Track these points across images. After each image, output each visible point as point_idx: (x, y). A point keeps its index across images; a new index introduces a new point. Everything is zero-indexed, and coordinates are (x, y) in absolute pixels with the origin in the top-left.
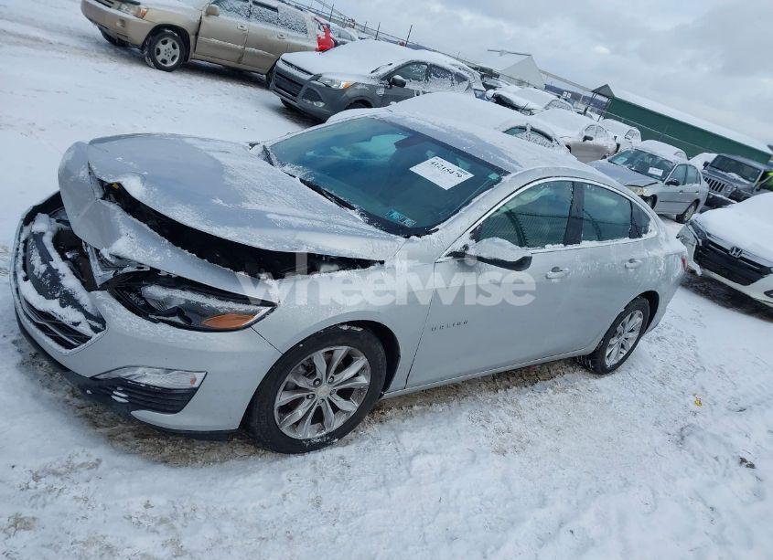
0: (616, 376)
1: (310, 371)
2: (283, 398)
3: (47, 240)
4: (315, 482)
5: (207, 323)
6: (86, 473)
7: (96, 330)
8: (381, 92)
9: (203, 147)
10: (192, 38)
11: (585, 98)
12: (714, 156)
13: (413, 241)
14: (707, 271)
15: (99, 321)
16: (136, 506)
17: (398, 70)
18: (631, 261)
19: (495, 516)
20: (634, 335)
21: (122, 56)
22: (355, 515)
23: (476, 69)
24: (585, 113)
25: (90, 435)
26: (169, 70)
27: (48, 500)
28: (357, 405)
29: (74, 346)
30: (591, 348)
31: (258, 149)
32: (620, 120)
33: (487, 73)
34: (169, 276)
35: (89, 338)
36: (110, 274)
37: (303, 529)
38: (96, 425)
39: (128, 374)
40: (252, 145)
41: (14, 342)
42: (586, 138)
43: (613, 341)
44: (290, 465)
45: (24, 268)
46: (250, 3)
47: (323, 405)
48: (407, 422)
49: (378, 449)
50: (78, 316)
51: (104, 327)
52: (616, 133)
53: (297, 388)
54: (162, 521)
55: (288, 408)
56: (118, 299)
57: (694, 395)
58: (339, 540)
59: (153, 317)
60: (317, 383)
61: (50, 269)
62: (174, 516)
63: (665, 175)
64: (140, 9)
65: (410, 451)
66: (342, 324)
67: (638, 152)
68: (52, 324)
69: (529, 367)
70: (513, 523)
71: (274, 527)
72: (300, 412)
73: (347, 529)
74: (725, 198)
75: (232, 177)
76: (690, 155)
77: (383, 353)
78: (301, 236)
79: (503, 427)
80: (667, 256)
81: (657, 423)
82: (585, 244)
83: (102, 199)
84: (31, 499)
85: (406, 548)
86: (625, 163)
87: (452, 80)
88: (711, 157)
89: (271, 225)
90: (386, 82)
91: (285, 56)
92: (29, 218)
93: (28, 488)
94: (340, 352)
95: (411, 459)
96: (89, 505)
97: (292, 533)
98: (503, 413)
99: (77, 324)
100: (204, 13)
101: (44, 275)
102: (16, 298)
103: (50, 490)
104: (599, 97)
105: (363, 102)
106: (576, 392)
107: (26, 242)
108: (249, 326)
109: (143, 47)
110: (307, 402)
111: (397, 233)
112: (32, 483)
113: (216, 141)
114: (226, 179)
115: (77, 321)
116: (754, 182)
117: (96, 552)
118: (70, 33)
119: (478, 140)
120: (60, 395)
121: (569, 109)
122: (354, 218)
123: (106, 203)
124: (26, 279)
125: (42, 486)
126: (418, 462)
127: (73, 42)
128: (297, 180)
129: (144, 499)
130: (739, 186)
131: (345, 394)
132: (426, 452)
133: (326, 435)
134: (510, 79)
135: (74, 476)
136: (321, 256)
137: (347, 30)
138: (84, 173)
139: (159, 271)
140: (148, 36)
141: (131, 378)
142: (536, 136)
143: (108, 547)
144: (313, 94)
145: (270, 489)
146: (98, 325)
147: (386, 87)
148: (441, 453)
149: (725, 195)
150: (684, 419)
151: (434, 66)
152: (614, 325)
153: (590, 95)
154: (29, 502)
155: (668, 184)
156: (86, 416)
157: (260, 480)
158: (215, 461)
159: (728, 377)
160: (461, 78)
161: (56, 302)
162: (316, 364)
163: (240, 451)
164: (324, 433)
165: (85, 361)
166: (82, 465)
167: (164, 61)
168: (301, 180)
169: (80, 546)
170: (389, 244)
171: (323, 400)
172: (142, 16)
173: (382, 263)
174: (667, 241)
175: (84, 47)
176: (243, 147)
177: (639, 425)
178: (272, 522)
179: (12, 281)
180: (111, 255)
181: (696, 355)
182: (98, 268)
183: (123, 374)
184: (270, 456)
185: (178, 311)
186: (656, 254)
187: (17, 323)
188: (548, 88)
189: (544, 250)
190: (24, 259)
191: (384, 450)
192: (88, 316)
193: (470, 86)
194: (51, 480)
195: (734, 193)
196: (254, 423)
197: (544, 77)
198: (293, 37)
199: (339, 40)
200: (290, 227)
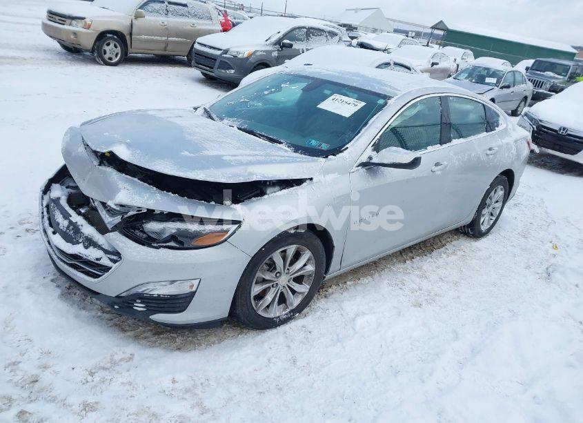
0: (490, 237)
1: (272, 266)
2: (256, 289)
3: (63, 202)
4: (289, 347)
5: (195, 243)
6: (125, 365)
7: (115, 261)
8: (275, 54)
9: (162, 116)
10: (128, 38)
11: (425, 34)
12: (532, 61)
13: (330, 159)
14: (543, 149)
15: (116, 255)
16: (166, 383)
17: (285, 36)
18: (490, 149)
19: (423, 352)
20: (499, 205)
21: (79, 60)
22: (323, 366)
23: (341, 26)
24: (428, 45)
25: (121, 338)
26: (115, 64)
27: (104, 387)
28: (309, 287)
29: (99, 276)
30: (469, 220)
31: (200, 111)
32: (456, 46)
33: (350, 28)
34: (162, 213)
35: (110, 268)
36: (118, 219)
37: (288, 381)
38: (124, 331)
39: (143, 289)
40: (196, 109)
41: (52, 281)
42: (433, 64)
43: (485, 211)
44: (269, 338)
45: (51, 225)
46: (166, 3)
47: (284, 291)
48: (345, 294)
49: (328, 316)
50: (99, 253)
51: (120, 258)
52: (455, 56)
53: (264, 281)
54: (187, 391)
55: (260, 297)
56: (127, 236)
57: (551, 242)
58: (315, 385)
59: (155, 245)
60: (278, 275)
61: (71, 223)
62: (195, 386)
63: (498, 82)
64: (86, 22)
65: (352, 315)
66: (291, 229)
67: (475, 68)
68: (81, 262)
69: (425, 241)
70: (437, 355)
71: (267, 383)
72: (269, 298)
73: (319, 377)
74: (545, 92)
75: (190, 134)
76: (514, 63)
77: (321, 245)
78: (251, 169)
79: (415, 287)
80: (516, 141)
81: (528, 267)
82: (455, 142)
83: (100, 165)
84: (92, 389)
85: (364, 384)
86: (466, 78)
87: (327, 36)
88: (530, 62)
89: (228, 164)
90: (278, 46)
91: (199, 40)
92: (47, 189)
93: (87, 382)
94: (291, 249)
95: (354, 320)
96: (133, 387)
97: (280, 386)
98: (414, 278)
99: (98, 259)
100: (133, 17)
101: (68, 228)
102: (49, 248)
103: (103, 381)
104: (436, 32)
105: (263, 64)
106: (463, 253)
107: (48, 207)
108: (226, 240)
109: (93, 51)
110: (272, 290)
111: (318, 156)
112: (90, 378)
113: (168, 110)
114: (187, 136)
115: (99, 257)
116: (566, 76)
117: (146, 419)
118: (37, 49)
119: (363, 76)
120: (94, 313)
121: (416, 44)
122: (283, 150)
123: (103, 168)
124: (54, 233)
125: (97, 379)
126: (360, 322)
127: (41, 55)
128: (235, 128)
129: (170, 377)
130: (556, 81)
131: (299, 280)
132: (364, 314)
133: (290, 312)
134: (366, 29)
135: (117, 368)
136: (265, 182)
137: (238, 12)
138: (81, 149)
139: (154, 211)
140: (95, 42)
141: (145, 292)
142: (398, 68)
143: (153, 415)
144: (225, 65)
145: (258, 357)
146: (115, 258)
147: (278, 50)
148: (374, 313)
149: (546, 89)
150: (547, 261)
151: (312, 28)
152: (484, 199)
153: (430, 31)
154: (91, 391)
155: (502, 88)
156: (116, 325)
157: (249, 351)
158: (214, 343)
159: (572, 225)
160: (333, 34)
161: (81, 246)
162: (276, 261)
163: (230, 333)
164: (288, 310)
165: (110, 285)
166: (121, 360)
167: (111, 59)
168: (238, 129)
169: (134, 417)
170: (313, 164)
171: (284, 287)
172: (89, 27)
173: (311, 179)
174: (514, 130)
175: (50, 58)
176: (190, 111)
177: (515, 270)
178: (265, 380)
179: (44, 237)
180: (116, 205)
181: (546, 212)
182: (107, 216)
183: (140, 290)
184: (252, 334)
185: (173, 238)
186: (507, 141)
187: (53, 266)
188: (396, 31)
189: (426, 151)
190: (49, 219)
191: (333, 316)
192: (106, 252)
193: (340, 39)
194: (101, 374)
195: (552, 86)
196: (239, 311)
197: (391, 22)
198: (203, 24)
199: (235, 21)
200: (241, 164)
